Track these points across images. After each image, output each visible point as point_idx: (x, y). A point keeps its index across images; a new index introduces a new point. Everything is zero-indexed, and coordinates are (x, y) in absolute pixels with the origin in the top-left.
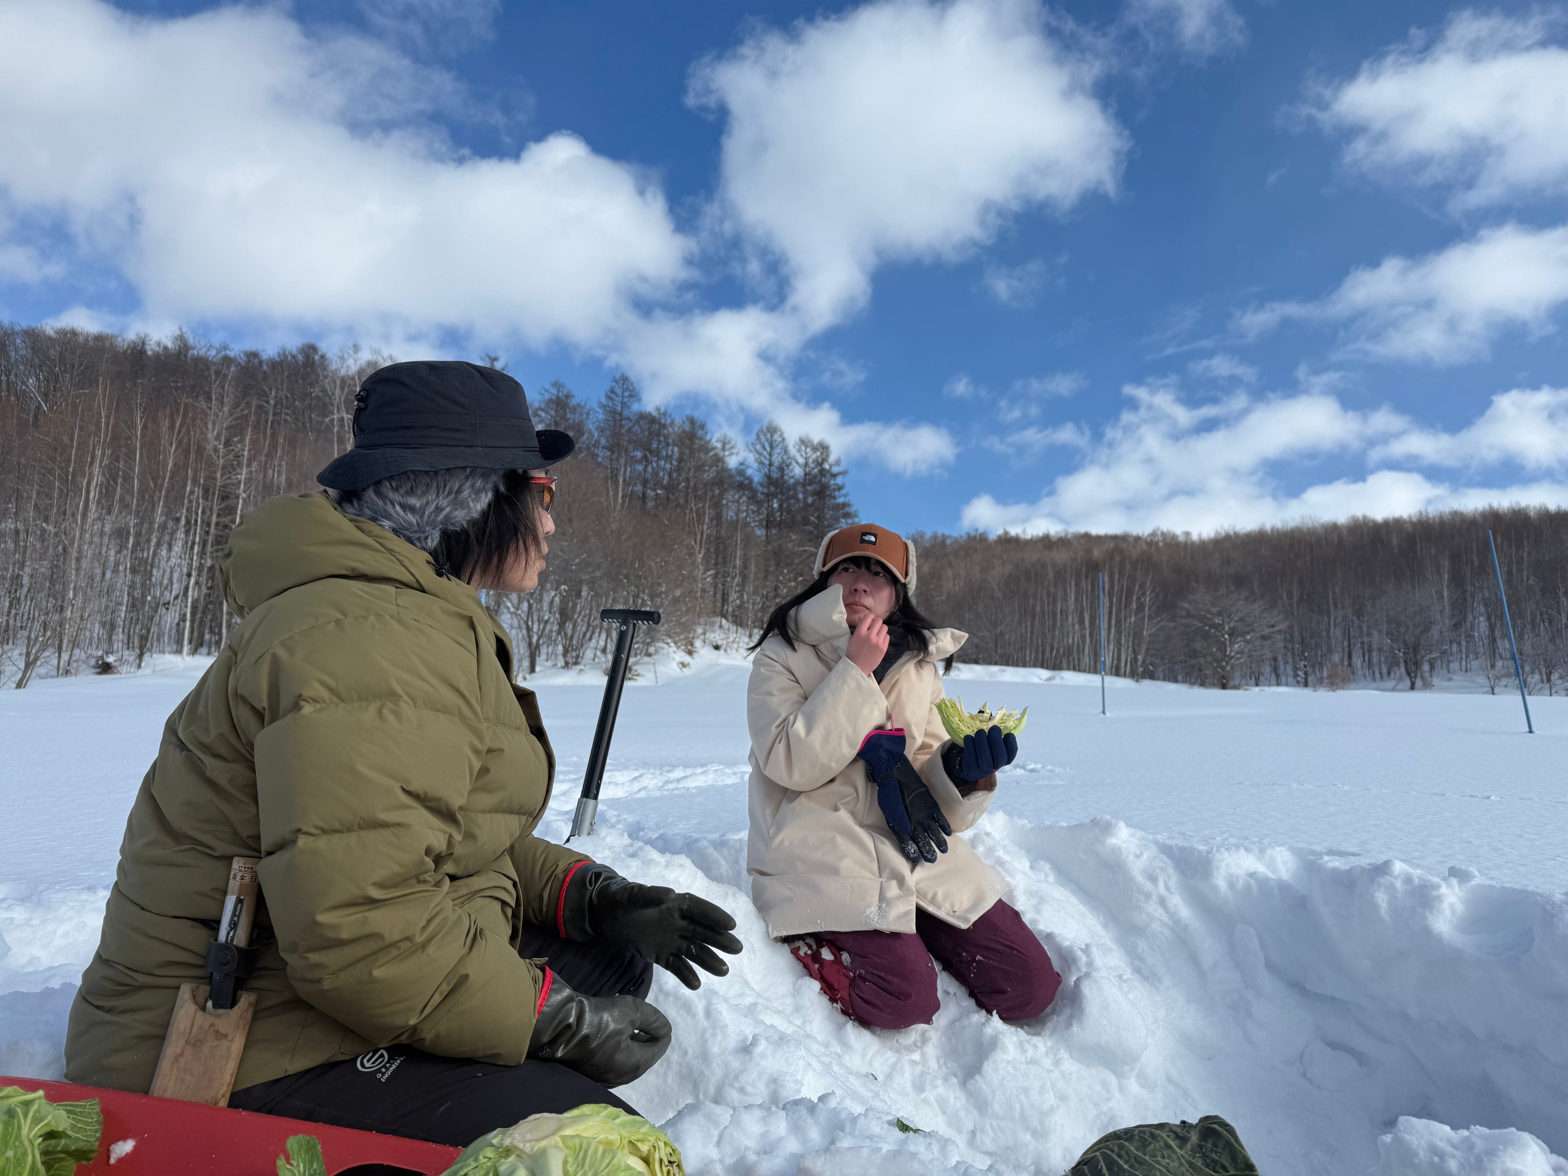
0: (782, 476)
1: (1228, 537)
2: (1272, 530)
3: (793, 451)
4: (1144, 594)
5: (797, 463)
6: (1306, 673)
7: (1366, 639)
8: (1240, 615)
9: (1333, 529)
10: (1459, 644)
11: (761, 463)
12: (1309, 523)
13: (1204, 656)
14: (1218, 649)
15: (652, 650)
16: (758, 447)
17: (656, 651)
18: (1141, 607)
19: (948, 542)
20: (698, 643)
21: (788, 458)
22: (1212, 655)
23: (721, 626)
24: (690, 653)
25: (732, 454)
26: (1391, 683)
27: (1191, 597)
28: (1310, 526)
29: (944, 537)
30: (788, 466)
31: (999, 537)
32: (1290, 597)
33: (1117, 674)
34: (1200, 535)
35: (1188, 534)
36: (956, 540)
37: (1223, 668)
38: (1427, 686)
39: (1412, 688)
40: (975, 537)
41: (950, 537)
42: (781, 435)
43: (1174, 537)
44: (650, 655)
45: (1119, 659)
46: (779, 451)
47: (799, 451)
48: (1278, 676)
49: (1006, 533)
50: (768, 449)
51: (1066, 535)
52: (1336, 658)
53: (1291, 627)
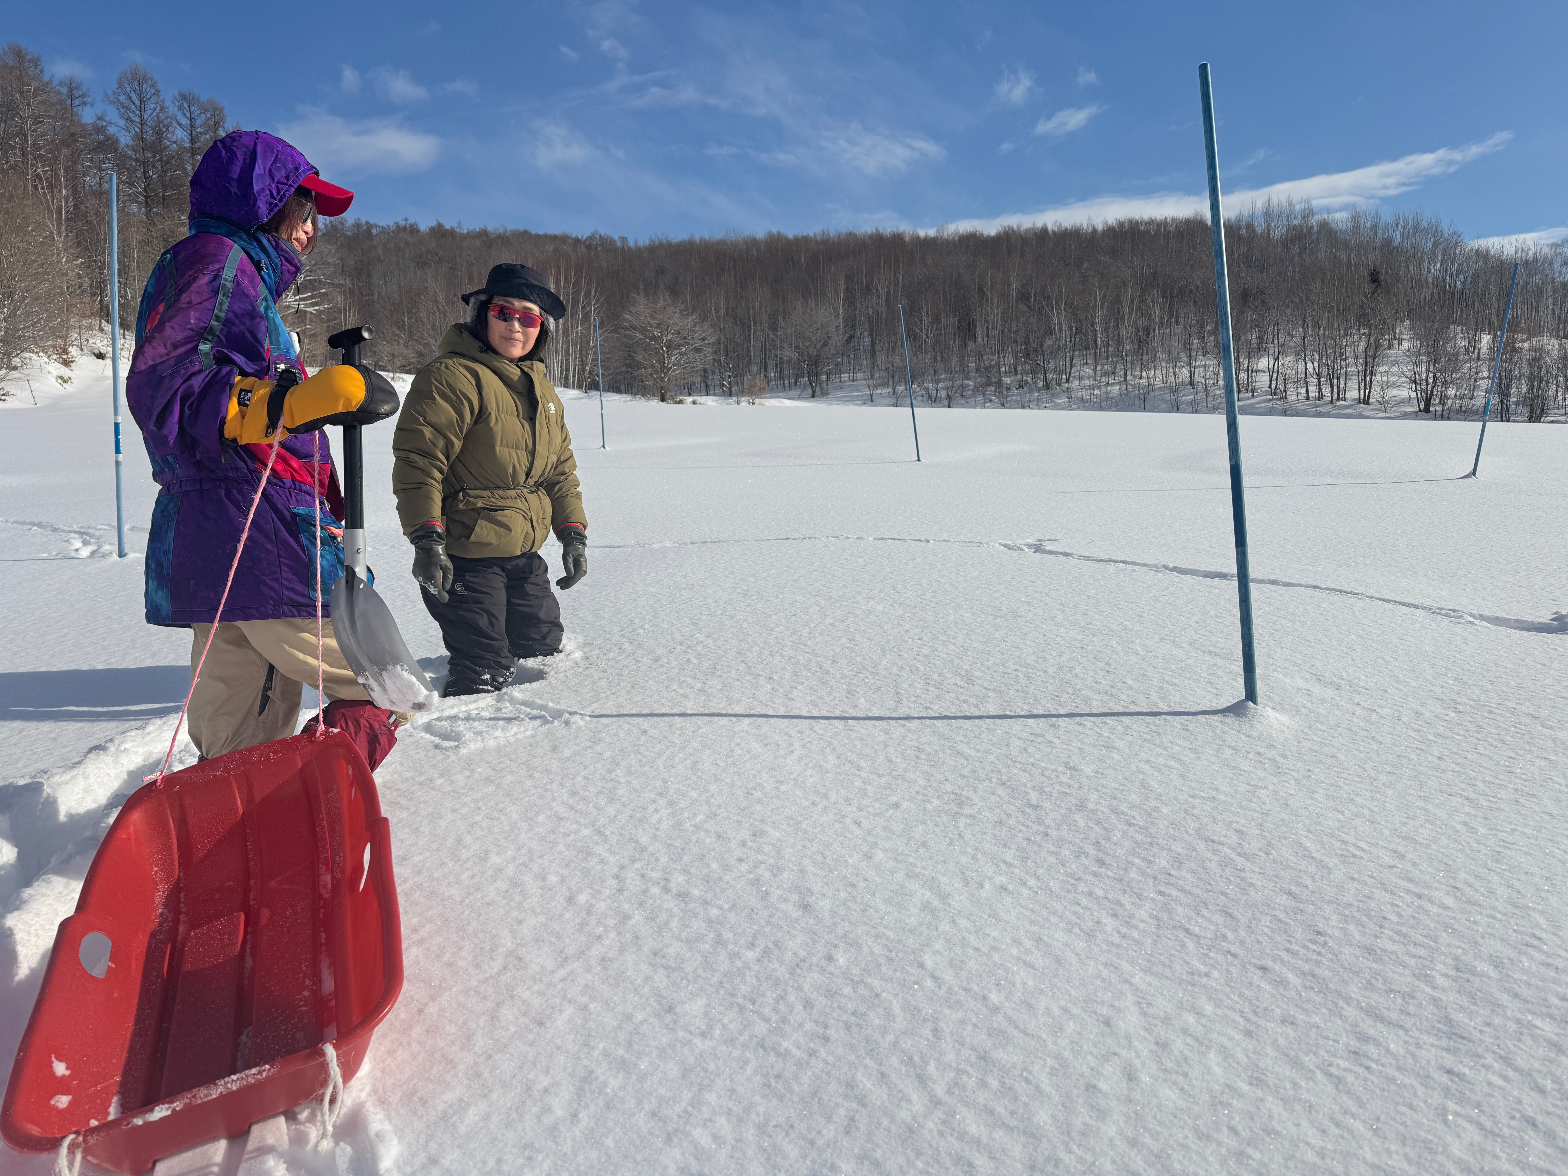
0: (160, 140)
1: (661, 245)
2: (701, 241)
3: (172, 109)
4: (589, 303)
5: (180, 124)
6: (730, 383)
7: (779, 353)
8: (677, 328)
9: (753, 243)
10: (848, 356)
11: (129, 120)
12: (732, 237)
13: (645, 368)
14: (659, 361)
15: (16, 361)
16: (122, 98)
17: (24, 364)
18: (586, 317)
19: (374, 231)
20: (73, 351)
21: (167, 117)
22: (653, 366)
23: (101, 330)
24: (67, 363)
25: (85, 103)
26: (797, 392)
27: (633, 310)
28: (733, 239)
29: (369, 226)
30: (167, 127)
31: (432, 229)
32: (717, 311)
33: (566, 386)
34: (636, 242)
35: (624, 239)
36: (383, 231)
37: (662, 379)
38: (824, 394)
39: (813, 396)
40: (405, 228)
41: (376, 226)
42: (153, 86)
43: (612, 241)
44: (15, 368)
45: (567, 370)
46: (153, 106)
47: (181, 108)
48: (707, 386)
49: (440, 225)
50: (137, 103)
51: (505, 232)
52: (754, 368)
53: (718, 342)
